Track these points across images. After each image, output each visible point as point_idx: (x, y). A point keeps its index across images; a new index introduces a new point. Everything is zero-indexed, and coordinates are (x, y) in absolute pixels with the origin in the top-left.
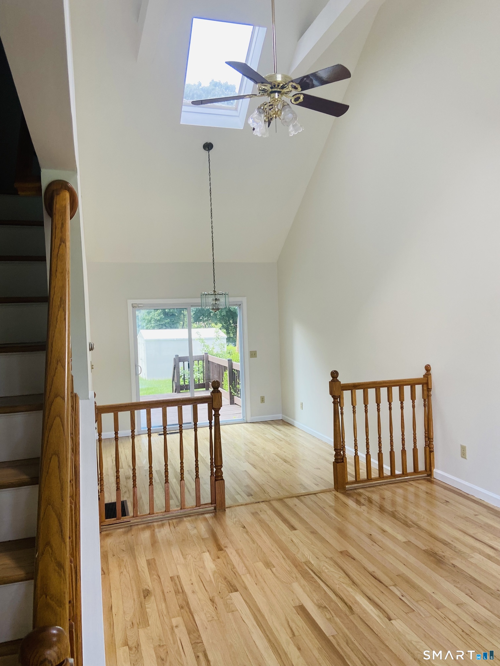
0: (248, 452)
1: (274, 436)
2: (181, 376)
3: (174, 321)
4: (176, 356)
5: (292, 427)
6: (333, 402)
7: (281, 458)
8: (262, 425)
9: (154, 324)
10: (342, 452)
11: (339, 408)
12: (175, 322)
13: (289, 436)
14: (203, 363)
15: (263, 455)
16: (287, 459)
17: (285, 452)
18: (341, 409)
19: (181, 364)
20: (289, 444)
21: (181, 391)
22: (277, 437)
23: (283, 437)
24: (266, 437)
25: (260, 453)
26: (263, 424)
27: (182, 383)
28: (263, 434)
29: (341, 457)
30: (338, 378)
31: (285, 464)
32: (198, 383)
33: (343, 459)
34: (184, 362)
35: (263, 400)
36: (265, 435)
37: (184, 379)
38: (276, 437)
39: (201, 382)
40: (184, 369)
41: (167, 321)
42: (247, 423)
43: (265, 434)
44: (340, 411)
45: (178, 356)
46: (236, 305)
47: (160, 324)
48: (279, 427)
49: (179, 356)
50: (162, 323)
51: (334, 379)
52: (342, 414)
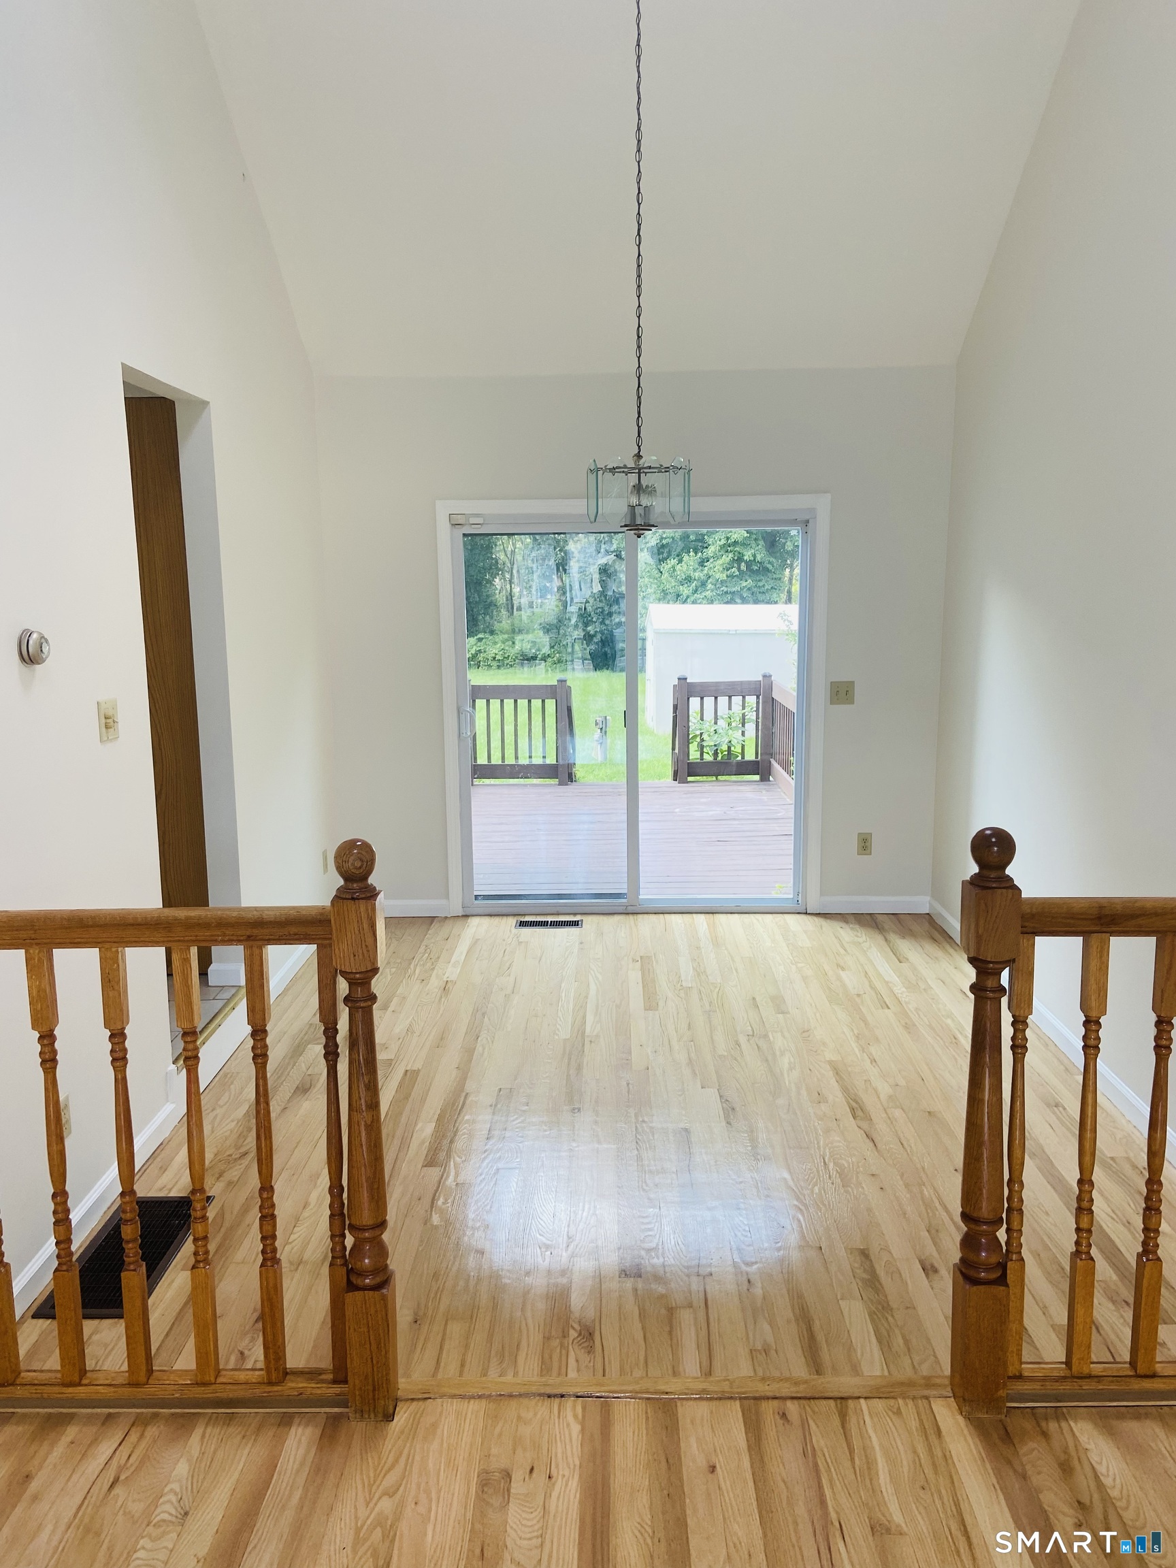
0: (742, 1039)
1: (870, 981)
2: (695, 736)
3: (764, 586)
4: (679, 679)
5: (951, 951)
6: (973, 988)
7: (845, 1090)
8: (852, 929)
9: (712, 591)
10: (1002, 1235)
11: (1006, 1018)
12: (766, 587)
13: (922, 986)
14: (758, 703)
15: (790, 1063)
16: (869, 1101)
17: (873, 1061)
18: (1013, 1024)
19: (694, 702)
20: (906, 1027)
21: (690, 779)
22: (878, 985)
23: (899, 989)
24: (839, 979)
25: (782, 1054)
26: (857, 927)
27: (694, 755)
28: (838, 965)
29: (994, 1259)
30: (1009, 871)
31: (849, 1122)
32: (739, 758)
33: (1003, 1267)
34: (702, 698)
35: (865, 844)
36: (841, 972)
37: (701, 748)
38: (873, 988)
39: (750, 756)
40: (702, 719)
41: (744, 584)
42: (806, 913)
43: (843, 969)
44: (1007, 1031)
45: (686, 679)
46: (794, 522)
47: (726, 593)
48: (906, 946)
49: (688, 681)
50: (734, 589)
51: (986, 873)
52: (1019, 1048)
